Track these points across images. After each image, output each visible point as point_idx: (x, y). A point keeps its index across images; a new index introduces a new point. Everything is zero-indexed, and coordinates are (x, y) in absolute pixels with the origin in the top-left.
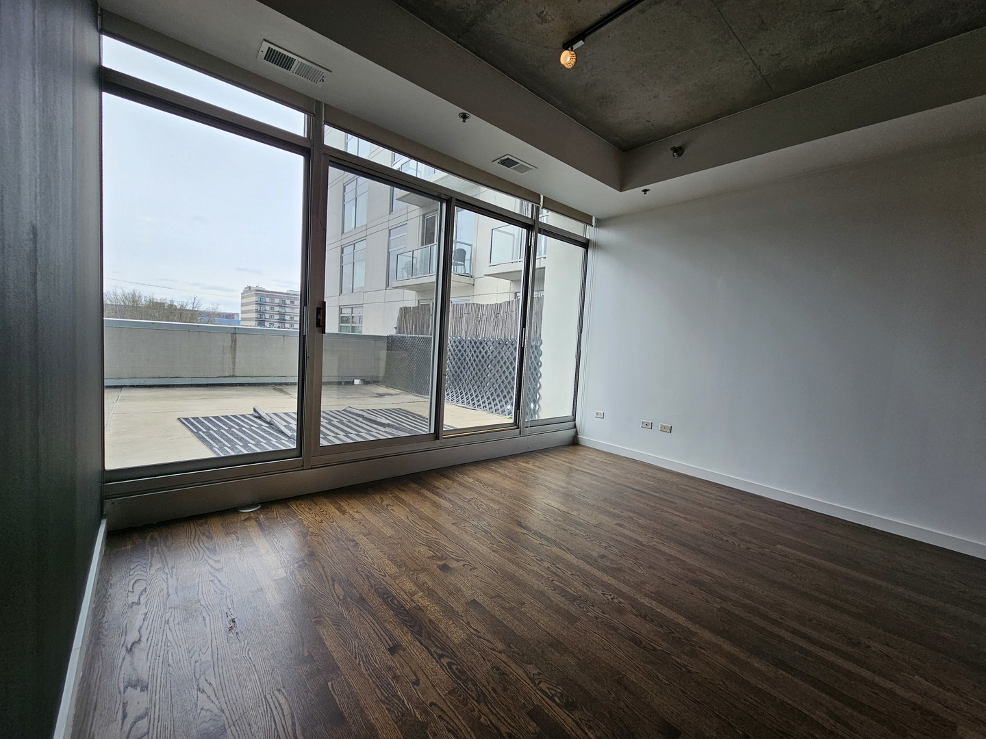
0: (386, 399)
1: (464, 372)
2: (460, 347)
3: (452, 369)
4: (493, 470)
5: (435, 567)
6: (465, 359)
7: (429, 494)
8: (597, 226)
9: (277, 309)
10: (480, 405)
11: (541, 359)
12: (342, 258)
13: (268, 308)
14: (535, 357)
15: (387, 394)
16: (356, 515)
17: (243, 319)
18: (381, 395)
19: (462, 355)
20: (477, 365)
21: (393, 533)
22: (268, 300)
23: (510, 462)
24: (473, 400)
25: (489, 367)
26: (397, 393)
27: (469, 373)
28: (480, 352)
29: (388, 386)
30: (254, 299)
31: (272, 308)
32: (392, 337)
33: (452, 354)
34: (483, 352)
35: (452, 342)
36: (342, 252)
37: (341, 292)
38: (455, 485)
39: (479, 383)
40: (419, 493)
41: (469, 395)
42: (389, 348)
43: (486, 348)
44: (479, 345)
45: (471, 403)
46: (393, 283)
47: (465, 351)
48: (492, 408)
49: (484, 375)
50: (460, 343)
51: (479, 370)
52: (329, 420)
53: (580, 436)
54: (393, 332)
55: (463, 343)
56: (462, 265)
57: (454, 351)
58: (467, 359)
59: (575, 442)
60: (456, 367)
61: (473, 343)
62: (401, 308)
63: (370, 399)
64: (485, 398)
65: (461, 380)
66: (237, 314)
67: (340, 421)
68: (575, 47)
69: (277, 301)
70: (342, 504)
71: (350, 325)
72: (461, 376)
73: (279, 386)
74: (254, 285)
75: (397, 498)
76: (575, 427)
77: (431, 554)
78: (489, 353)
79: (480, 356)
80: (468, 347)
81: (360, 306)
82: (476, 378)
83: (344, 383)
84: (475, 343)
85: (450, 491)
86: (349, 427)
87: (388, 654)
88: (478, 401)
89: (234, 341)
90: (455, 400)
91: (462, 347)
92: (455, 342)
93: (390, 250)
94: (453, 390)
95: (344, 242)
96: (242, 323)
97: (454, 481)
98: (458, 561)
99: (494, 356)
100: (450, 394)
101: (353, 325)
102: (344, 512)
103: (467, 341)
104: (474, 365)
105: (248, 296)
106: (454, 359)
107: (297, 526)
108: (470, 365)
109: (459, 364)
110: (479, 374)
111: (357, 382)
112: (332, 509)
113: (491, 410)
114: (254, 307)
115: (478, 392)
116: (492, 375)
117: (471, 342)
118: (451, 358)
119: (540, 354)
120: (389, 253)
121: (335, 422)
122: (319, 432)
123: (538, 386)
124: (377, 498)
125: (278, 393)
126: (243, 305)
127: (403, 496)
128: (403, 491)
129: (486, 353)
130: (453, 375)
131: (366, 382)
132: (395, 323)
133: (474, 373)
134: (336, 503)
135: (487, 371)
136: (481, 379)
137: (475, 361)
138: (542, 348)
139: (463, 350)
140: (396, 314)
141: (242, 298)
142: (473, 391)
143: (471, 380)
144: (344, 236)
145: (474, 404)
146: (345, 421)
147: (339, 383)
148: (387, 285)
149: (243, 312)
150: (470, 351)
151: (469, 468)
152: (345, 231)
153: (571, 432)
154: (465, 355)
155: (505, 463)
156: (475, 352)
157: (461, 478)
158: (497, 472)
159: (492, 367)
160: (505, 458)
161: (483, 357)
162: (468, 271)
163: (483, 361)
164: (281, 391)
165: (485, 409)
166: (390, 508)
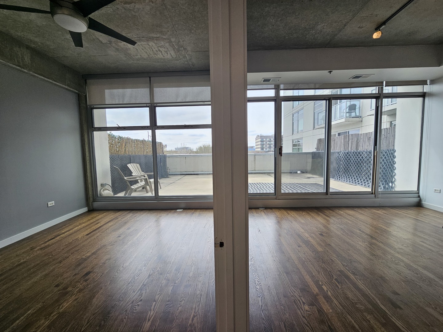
0: (311, 179)
1: (350, 167)
2: (348, 155)
3: (344, 166)
4: (356, 211)
5: (318, 233)
6: (350, 161)
7: (321, 214)
8: (430, 84)
9: (268, 143)
10: (359, 183)
11: (395, 160)
12: (293, 119)
13: (265, 143)
14: (392, 159)
15: (312, 177)
16: (293, 216)
17: (256, 148)
18: (309, 178)
19: (349, 159)
20: (357, 164)
21: (305, 222)
22: (264, 139)
23: (367, 209)
24: (355, 181)
25: (364, 164)
26: (316, 177)
27: (353, 167)
28: (359, 157)
29: (312, 174)
30: (260, 140)
31: (266, 143)
32: (314, 152)
33: (343, 159)
34: (361, 158)
35: (344, 153)
36: (293, 116)
37: (293, 134)
38: (334, 213)
39: (359, 172)
40: (317, 213)
41: (353, 178)
42: (313, 158)
43: (362, 155)
44: (358, 154)
45: (354, 182)
46: (316, 127)
47: (351, 157)
48: (366, 185)
49: (362, 169)
50: (348, 153)
51: (359, 166)
52: (287, 186)
53: (423, 202)
54: (315, 150)
55: (349, 153)
56: (354, 112)
57: (345, 157)
58: (352, 161)
59: (419, 205)
60: (346, 165)
61: (355, 153)
62: (318, 139)
63: (303, 179)
64: (362, 180)
65: (349, 171)
66: (254, 146)
67: (290, 187)
68: (381, 28)
69: (268, 139)
70: (288, 212)
71: (297, 147)
72: (349, 169)
73: (269, 174)
74: (259, 135)
75: (308, 213)
76: (419, 197)
77: (317, 230)
78: (364, 157)
79: (359, 160)
80: (352, 155)
81: (302, 138)
82: (357, 170)
83: (292, 173)
84: (356, 153)
85: (331, 214)
86: (294, 189)
87: (298, 247)
88: (358, 181)
89: (255, 158)
90: (346, 181)
91: (349, 155)
92: (345, 153)
93: (315, 111)
94: (345, 176)
95: (294, 112)
96: (256, 150)
97: (333, 211)
98: (327, 234)
99: (367, 159)
100: (343, 178)
101: (298, 147)
102: (289, 214)
103: (352, 153)
104: (356, 164)
105: (258, 139)
106: (345, 161)
107: (275, 215)
108: (353, 164)
109: (347, 163)
110: (359, 168)
111: (299, 172)
112: (285, 212)
113: (366, 186)
114: (260, 143)
115: (358, 177)
116: (366, 169)
117: (354, 153)
118: (343, 161)
119: (394, 157)
120: (314, 113)
121: (288, 187)
122: (281, 189)
123: (394, 174)
124: (301, 212)
125: (269, 176)
126: (256, 143)
127: (311, 213)
128: (311, 212)
129: (362, 158)
130: (345, 169)
131: (302, 172)
132: (315, 146)
133: (356, 168)
134: (287, 211)
135: (363, 166)
136: (360, 171)
137: (356, 162)
138: (396, 154)
139: (349, 157)
140: (316, 142)
141: (256, 140)
142: (355, 176)
143: (354, 171)
144: (294, 109)
145: (356, 183)
146: (292, 187)
147: (290, 173)
148: (314, 128)
149: (256, 145)
150: (354, 157)
151: (343, 208)
152: (294, 107)
153: (417, 200)
154: (351, 159)
155: (364, 209)
156: (356, 157)
157: (337, 211)
158: (358, 212)
159: (366, 165)
160: (365, 207)
161: (361, 160)
162: (358, 114)
163: (360, 162)
164: (270, 175)
165: (362, 185)
166: (305, 216)
